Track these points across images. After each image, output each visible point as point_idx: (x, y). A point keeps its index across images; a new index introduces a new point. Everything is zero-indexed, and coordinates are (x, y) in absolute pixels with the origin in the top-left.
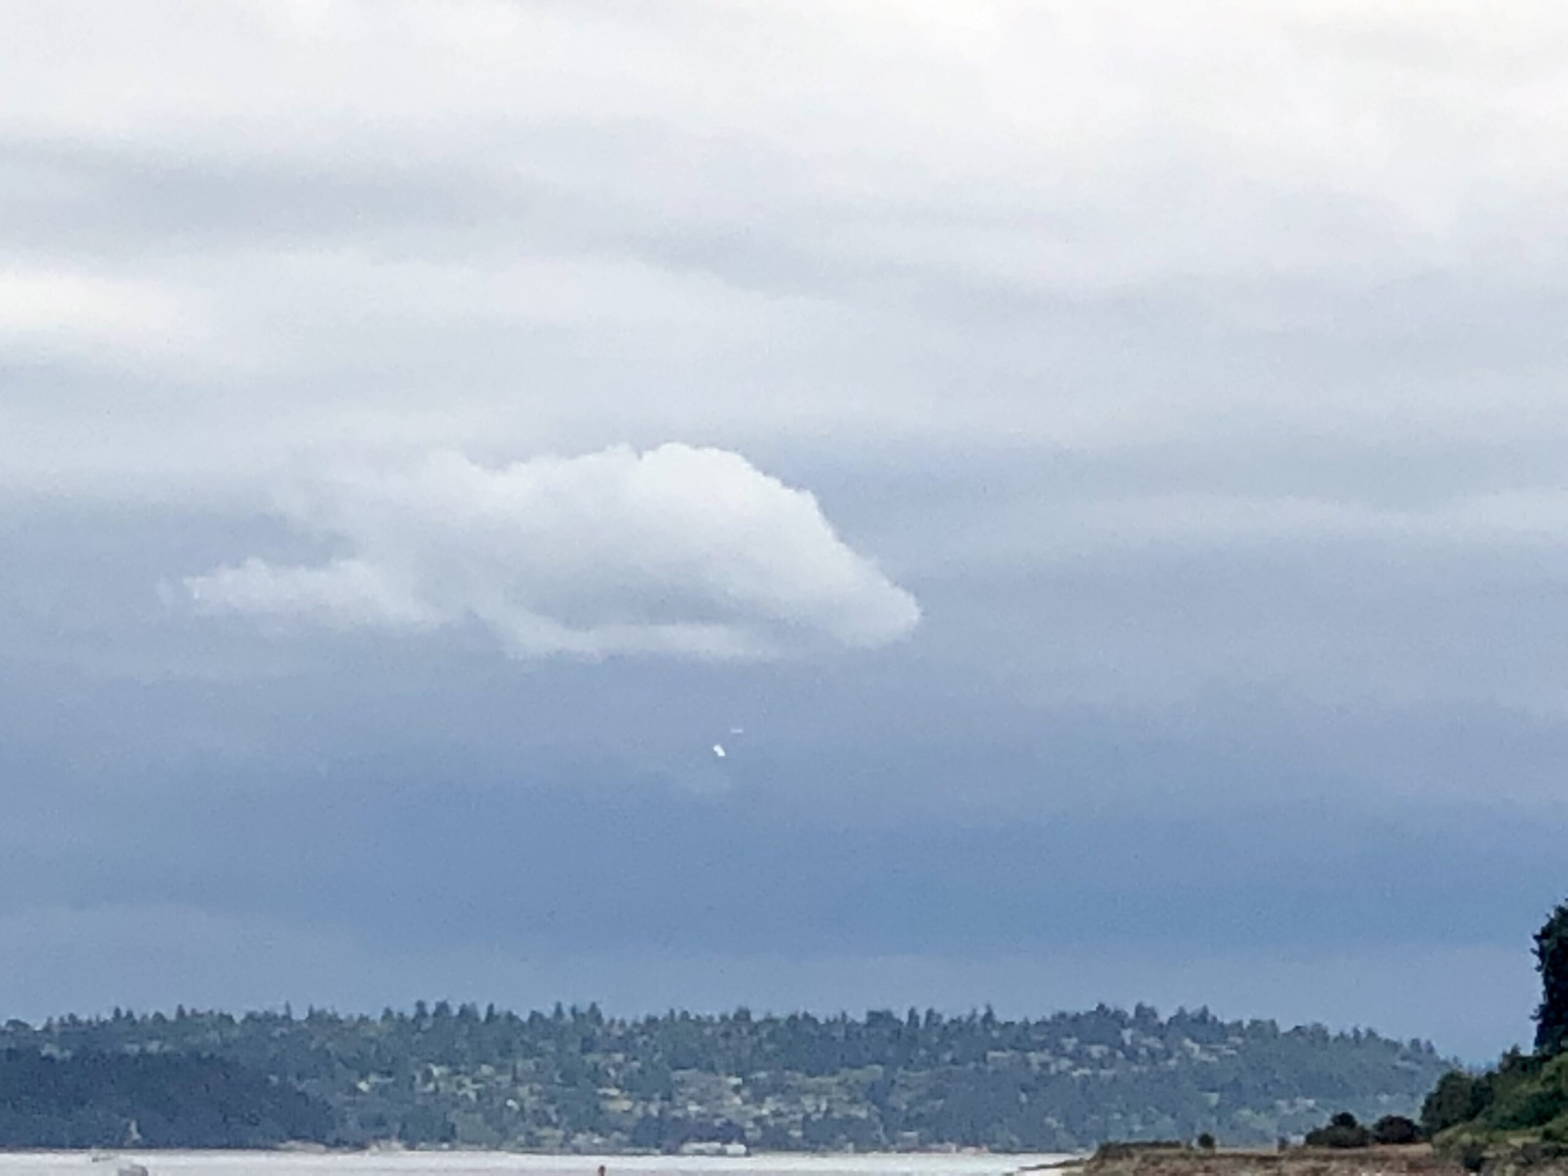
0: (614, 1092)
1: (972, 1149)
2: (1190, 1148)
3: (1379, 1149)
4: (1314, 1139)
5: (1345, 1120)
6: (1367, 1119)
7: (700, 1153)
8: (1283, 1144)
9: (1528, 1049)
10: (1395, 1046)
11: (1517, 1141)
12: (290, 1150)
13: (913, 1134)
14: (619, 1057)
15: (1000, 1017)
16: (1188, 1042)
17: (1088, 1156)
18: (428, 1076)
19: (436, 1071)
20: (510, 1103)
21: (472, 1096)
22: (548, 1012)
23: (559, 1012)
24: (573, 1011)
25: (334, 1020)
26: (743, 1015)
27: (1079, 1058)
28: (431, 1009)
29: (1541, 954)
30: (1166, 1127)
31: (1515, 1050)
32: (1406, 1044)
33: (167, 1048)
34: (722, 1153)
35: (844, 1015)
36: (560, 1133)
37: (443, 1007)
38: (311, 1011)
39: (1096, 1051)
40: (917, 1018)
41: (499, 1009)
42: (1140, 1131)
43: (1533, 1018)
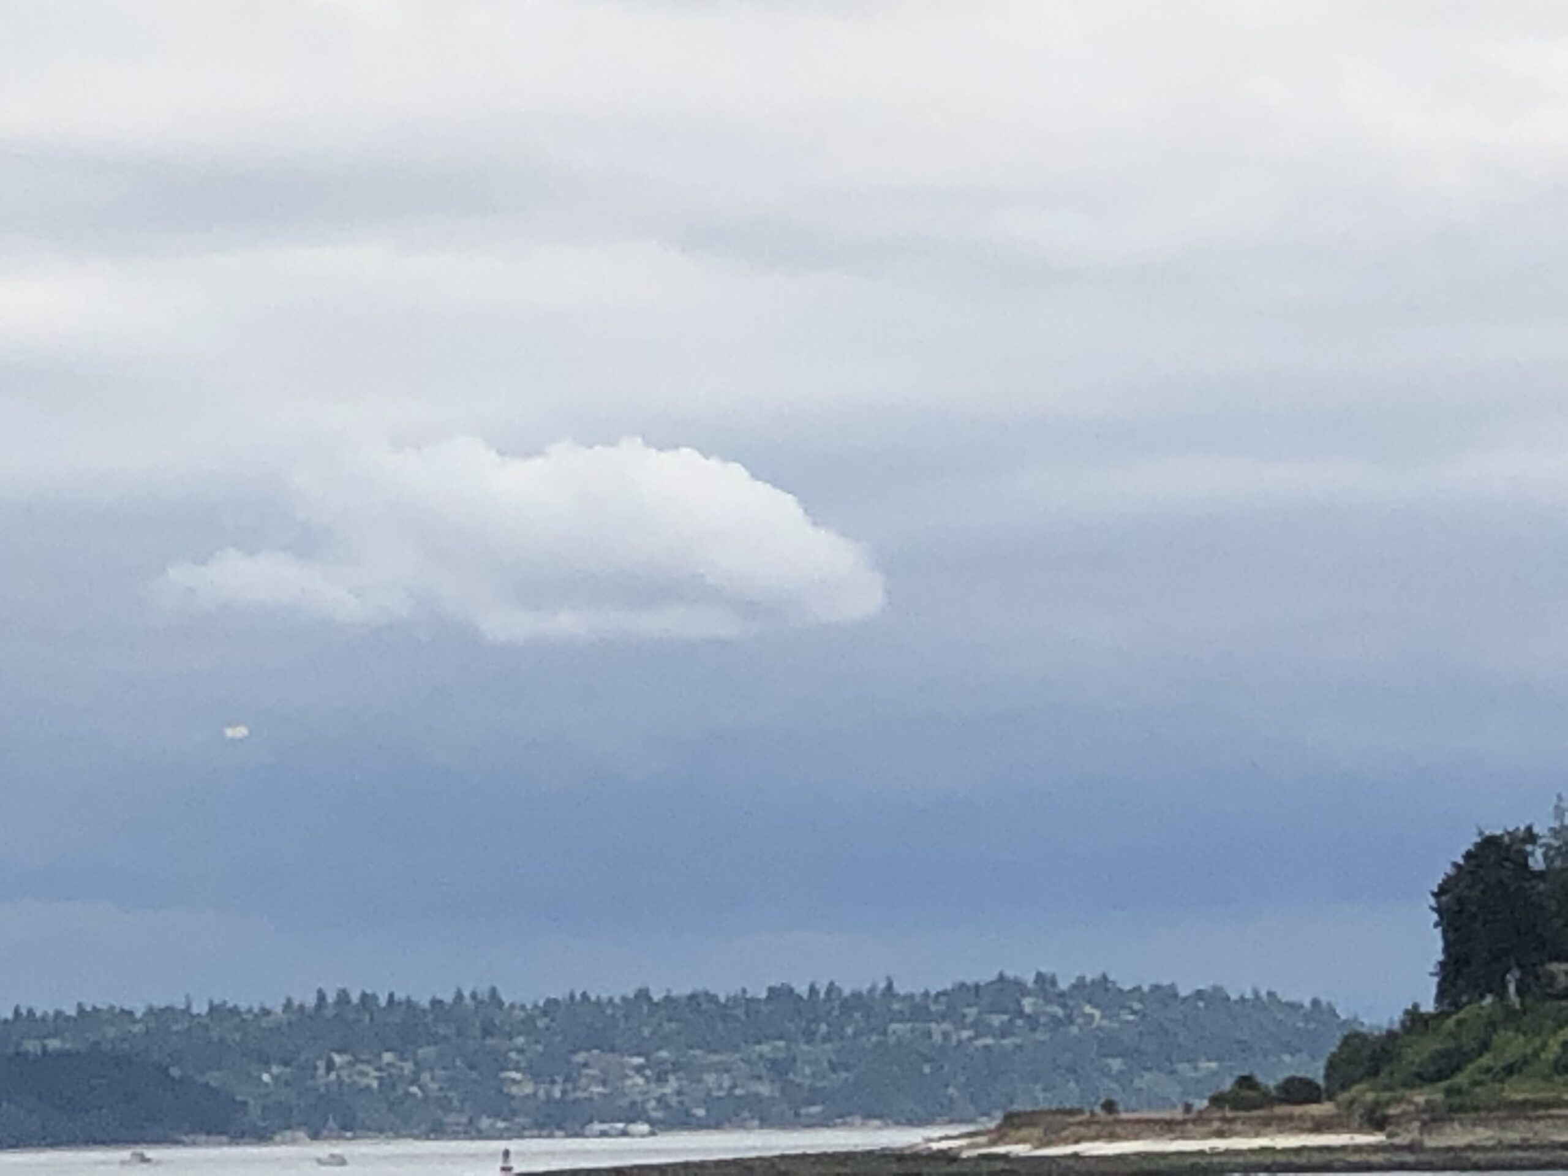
0: (517, 1076)
1: (877, 1123)
2: (1092, 1113)
3: (1280, 1110)
4: (1217, 1101)
5: (1246, 1082)
6: (1270, 1081)
7: (604, 1134)
8: (1188, 1108)
9: (1428, 1006)
10: (1295, 1007)
11: (1420, 1099)
12: (194, 1144)
13: (815, 1109)
14: (520, 1040)
15: (900, 989)
16: (1088, 1009)
17: (992, 1125)
18: (330, 1066)
19: (338, 1059)
20: (414, 1089)
21: (375, 1084)
22: (448, 998)
23: (459, 996)
24: (474, 996)
25: (234, 1011)
26: (643, 995)
27: (980, 1028)
28: (331, 998)
29: (1438, 910)
30: (1071, 1094)
31: (1416, 1006)
32: (1307, 1004)
33: (68, 1046)
34: (624, 1133)
35: (744, 991)
36: (464, 1120)
37: (343, 997)
38: (211, 1003)
39: (996, 1020)
40: (817, 993)
41: (400, 995)
42: (1043, 1100)
43: (1432, 974)
